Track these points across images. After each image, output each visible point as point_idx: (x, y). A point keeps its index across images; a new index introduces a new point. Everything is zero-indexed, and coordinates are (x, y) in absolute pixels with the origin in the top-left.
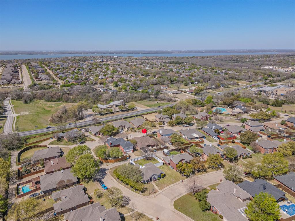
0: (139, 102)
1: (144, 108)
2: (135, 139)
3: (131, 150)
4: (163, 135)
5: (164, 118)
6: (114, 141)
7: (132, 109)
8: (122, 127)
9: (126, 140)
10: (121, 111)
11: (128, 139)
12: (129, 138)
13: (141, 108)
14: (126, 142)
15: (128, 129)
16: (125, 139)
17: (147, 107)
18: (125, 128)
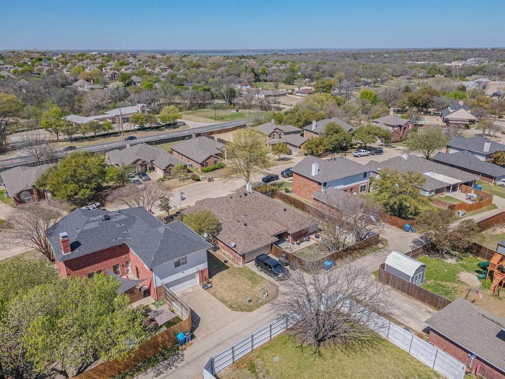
0: (188, 112)
1: (205, 122)
2: (206, 207)
3: (193, 270)
4: (325, 184)
5: (286, 134)
6: (91, 226)
7: (174, 125)
8: (144, 165)
9: (164, 214)
10: (138, 130)
11: (172, 212)
12: (176, 204)
13: (199, 123)
14: (162, 230)
15: (167, 170)
16: (158, 213)
17: (211, 120)
18: (152, 169)
